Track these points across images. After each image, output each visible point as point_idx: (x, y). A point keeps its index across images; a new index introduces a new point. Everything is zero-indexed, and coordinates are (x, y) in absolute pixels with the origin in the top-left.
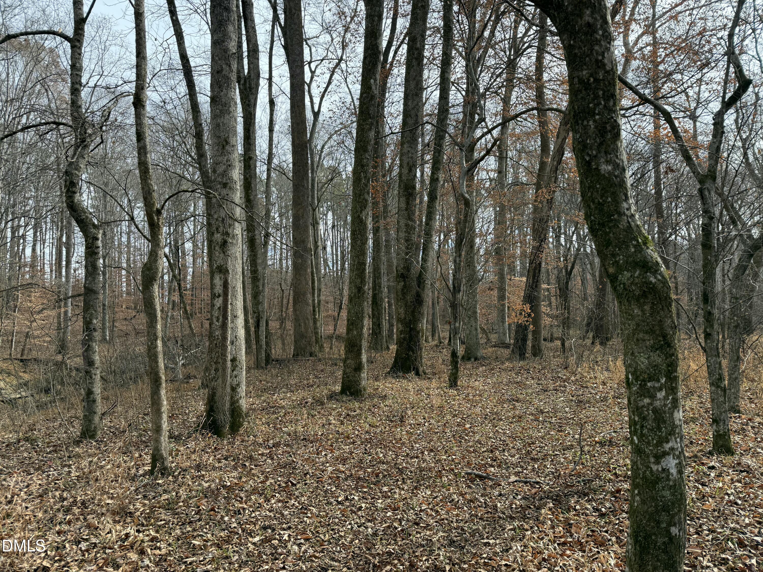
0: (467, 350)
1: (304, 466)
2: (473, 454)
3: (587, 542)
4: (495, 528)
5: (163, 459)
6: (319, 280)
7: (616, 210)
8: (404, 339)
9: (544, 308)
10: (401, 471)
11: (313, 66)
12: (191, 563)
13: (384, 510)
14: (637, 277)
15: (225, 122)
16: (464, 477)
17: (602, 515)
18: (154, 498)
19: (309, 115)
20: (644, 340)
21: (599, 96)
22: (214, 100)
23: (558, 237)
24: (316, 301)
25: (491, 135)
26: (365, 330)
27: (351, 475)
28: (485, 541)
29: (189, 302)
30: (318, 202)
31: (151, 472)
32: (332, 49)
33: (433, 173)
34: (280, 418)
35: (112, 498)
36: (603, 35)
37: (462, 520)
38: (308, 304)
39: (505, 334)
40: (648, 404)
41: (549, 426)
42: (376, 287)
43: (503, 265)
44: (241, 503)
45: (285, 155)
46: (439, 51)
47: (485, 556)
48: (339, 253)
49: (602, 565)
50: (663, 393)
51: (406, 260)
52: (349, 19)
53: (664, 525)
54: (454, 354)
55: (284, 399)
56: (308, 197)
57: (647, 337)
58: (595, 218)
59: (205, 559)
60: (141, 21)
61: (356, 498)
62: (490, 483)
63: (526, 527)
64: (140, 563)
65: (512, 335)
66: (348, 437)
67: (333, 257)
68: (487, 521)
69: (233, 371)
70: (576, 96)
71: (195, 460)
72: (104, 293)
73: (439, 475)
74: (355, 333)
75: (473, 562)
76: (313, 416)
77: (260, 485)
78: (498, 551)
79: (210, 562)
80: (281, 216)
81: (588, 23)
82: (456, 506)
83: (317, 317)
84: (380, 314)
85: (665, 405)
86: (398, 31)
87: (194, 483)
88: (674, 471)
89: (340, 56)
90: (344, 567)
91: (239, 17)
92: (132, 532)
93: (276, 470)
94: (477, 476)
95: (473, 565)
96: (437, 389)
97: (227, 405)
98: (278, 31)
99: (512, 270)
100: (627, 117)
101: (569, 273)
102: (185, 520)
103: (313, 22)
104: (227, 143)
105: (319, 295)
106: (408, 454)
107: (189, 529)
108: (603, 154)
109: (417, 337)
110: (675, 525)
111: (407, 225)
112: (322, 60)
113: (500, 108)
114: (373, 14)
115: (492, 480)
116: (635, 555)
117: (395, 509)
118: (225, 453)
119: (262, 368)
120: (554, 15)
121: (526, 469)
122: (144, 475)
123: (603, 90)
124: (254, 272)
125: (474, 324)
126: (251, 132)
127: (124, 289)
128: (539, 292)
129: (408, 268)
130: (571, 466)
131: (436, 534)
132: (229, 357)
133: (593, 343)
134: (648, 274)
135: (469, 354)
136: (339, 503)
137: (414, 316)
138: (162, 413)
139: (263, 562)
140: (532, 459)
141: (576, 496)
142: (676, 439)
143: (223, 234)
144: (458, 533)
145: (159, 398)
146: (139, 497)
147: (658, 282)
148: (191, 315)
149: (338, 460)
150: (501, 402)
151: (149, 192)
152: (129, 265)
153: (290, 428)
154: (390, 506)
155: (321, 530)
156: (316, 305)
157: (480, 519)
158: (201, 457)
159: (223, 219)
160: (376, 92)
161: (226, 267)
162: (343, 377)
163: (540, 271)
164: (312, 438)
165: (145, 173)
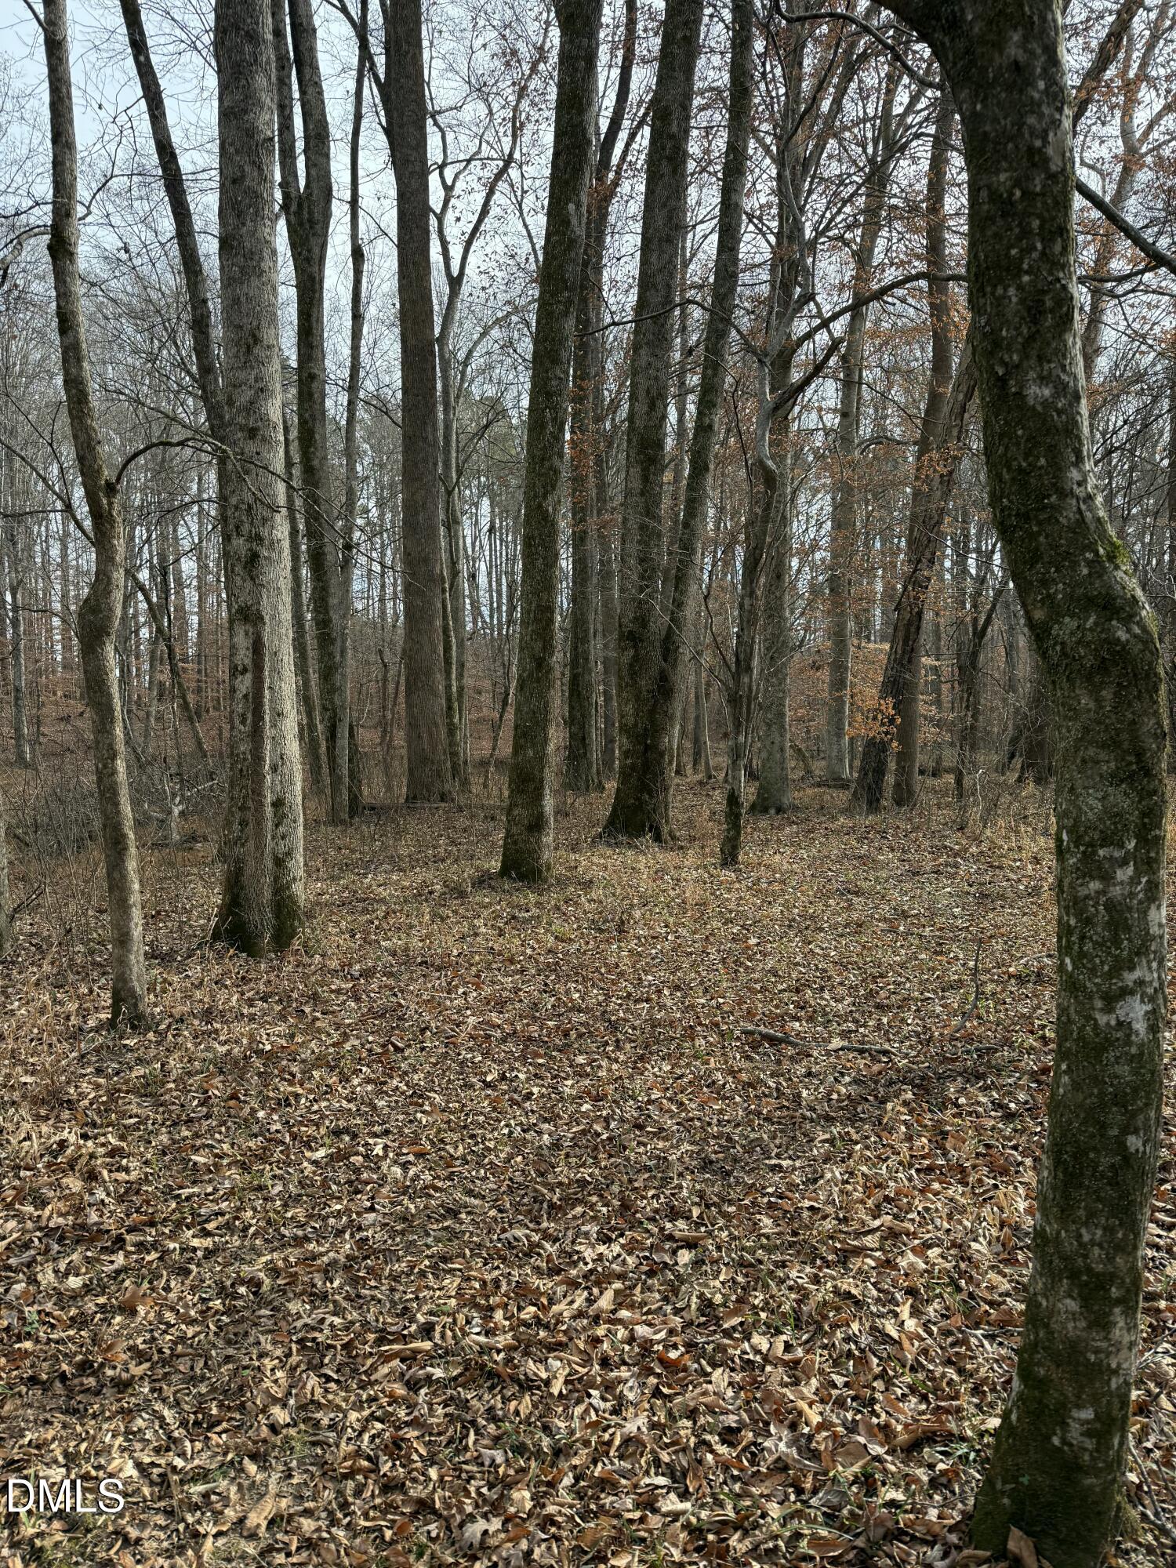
0: (763, 792)
1: (420, 1015)
2: (759, 996)
3: (974, 1167)
4: (794, 1138)
5: (135, 999)
6: (461, 645)
7: (1054, 485)
8: (633, 767)
9: (924, 706)
10: (614, 1027)
11: (449, 174)
12: (188, 1199)
13: (578, 1099)
14: (1091, 629)
15: (251, 293)
16: (738, 1039)
17: (1009, 1116)
18: (117, 1074)
19: (439, 283)
20: (1098, 762)
21: (1031, 231)
22: (226, 244)
24: (454, 689)
25: (829, 332)
26: (551, 748)
27: (515, 1032)
28: (773, 1162)
29: (193, 685)
30: (460, 473)
31: (111, 1024)
32: (489, 136)
33: (700, 413)
34: (376, 922)
35: (32, 1074)
36: (1046, 91)
37: (728, 1121)
38: (436, 695)
39: (841, 760)
40: (1097, 892)
41: (917, 942)
42: (578, 660)
43: (843, 614)
44: (291, 1083)
45: (389, 372)
46: (720, 143)
47: (770, 1190)
48: (504, 588)
49: (1001, 1209)
50: (1130, 870)
51: (640, 602)
52: (526, 68)
53: (1115, 1132)
54: (733, 800)
55: (385, 884)
56: (435, 464)
57: (1103, 756)
58: (1011, 501)
59: (216, 1190)
60: (60, 59)
61: (522, 1076)
62: (791, 1051)
63: (855, 1137)
64: (86, 1197)
65: (857, 763)
66: (512, 961)
67: (491, 596)
68: (779, 1123)
69: (277, 826)
70: (983, 230)
71: (201, 1001)
72: (17, 665)
73: (690, 1034)
74: (530, 753)
75: (746, 1202)
76: (443, 919)
77: (331, 1050)
78: (798, 1181)
79: (227, 1197)
80: (380, 505)
81: (1016, 63)
82: (719, 1093)
83: (456, 720)
84: (585, 716)
85: (1132, 895)
86: (633, 97)
87: (197, 1045)
88: (1140, 1026)
89: (507, 151)
90: (490, 1208)
91: (282, 59)
92: (72, 1138)
93: (364, 1022)
94: (766, 1037)
95: (746, 1207)
96: (697, 869)
97: (267, 894)
98: (371, 93)
99: (864, 627)
101: (980, 634)
102: (179, 1116)
103: (450, 75)
104: (257, 340)
105: (460, 676)
106: (629, 995)
107: (186, 1133)
108: (1033, 362)
109: (659, 764)
110: (1136, 1132)
111: (643, 527)
112: (469, 161)
114: (574, 53)
115: (794, 1045)
116: (1054, 1188)
117: (598, 1098)
118: (262, 987)
119: (342, 822)
120: (943, 44)
121: (865, 1026)
122: (97, 1030)
123: (1040, 216)
124: (323, 624)
125: (778, 739)
126: (314, 319)
128: (915, 674)
129: (642, 621)
130: (956, 1021)
131: (677, 1147)
132: (269, 798)
133: (1020, 780)
134: (1114, 623)
135: (765, 799)
136: (487, 1085)
137: (653, 722)
138: (130, 907)
139: (332, 1196)
140: (879, 1006)
141: (959, 1079)
142: (1149, 962)
143: (250, 539)
144: (721, 1146)
145: (124, 877)
146: (89, 1070)
147: (1133, 641)
148: (198, 714)
149: (488, 1003)
150: (823, 895)
151: (89, 445)
152: (66, 607)
153: (397, 942)
154: (589, 1093)
155: (449, 1136)
156: (455, 695)
157: (765, 1119)
158: (213, 997)
159: (250, 507)
160: (580, 231)
161: (258, 610)
162: (505, 844)
163: (918, 628)
164: (438, 962)
165: (80, 402)
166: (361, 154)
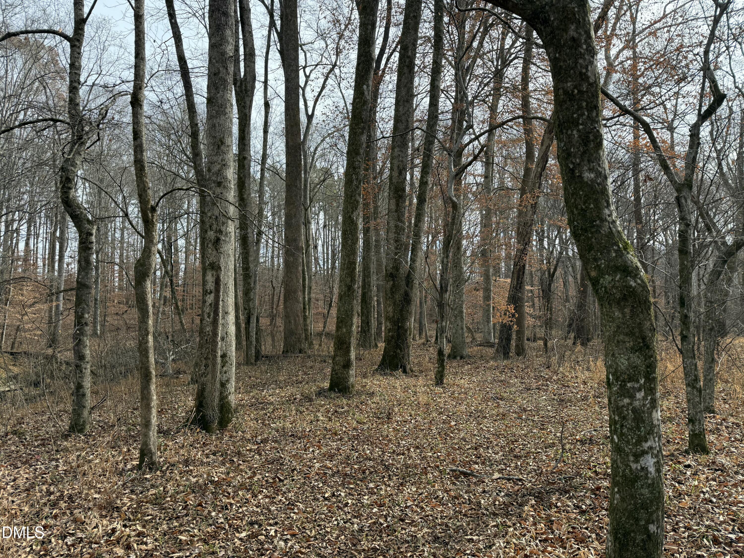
0: (454, 348)
1: (291, 462)
2: (458, 452)
3: (568, 539)
4: (478, 525)
5: (151, 454)
6: (310, 278)
7: (598, 216)
8: (392, 337)
9: (527, 310)
10: (387, 468)
11: (308, 70)
13: (370, 506)
14: (618, 281)
15: (221, 122)
16: (449, 474)
17: (583, 512)
18: (141, 493)
19: (303, 118)
20: (624, 342)
21: (582, 107)
22: (210, 101)
23: (541, 241)
24: (307, 299)
25: (479, 141)
26: (354, 328)
27: (338, 471)
28: (469, 537)
29: (181, 297)
30: (311, 201)
31: (139, 467)
32: (326, 55)
33: (422, 177)
34: (268, 415)
35: (99, 493)
36: (587, 49)
37: (446, 517)
38: (298, 302)
39: (490, 334)
40: (628, 404)
41: (531, 424)
42: (366, 286)
43: (488, 267)
44: (228, 498)
45: (278, 155)
46: (429, 59)
47: (468, 552)
48: (330, 252)
50: (642, 394)
51: (395, 259)
52: (343, 27)
53: (643, 523)
54: (440, 353)
55: (272, 395)
56: (300, 197)
57: (627, 339)
58: (578, 223)
59: (191, 554)
60: (141, 23)
61: (343, 494)
62: (474, 480)
63: (509, 523)
65: (497, 335)
66: (336, 434)
67: (324, 256)
68: (471, 517)
69: (223, 367)
70: (561, 106)
71: (183, 455)
72: (97, 288)
73: (425, 472)
74: (344, 330)
76: (301, 413)
77: (248, 481)
78: (482, 547)
80: (273, 215)
81: (573, 38)
82: (441, 502)
83: (307, 314)
84: (369, 312)
85: (644, 405)
86: (390, 39)
87: (182, 478)
88: (652, 469)
89: (334, 62)
91: (237, 22)
92: (119, 527)
93: (263, 466)
94: (462, 473)
96: (424, 387)
97: (217, 401)
98: (274, 36)
99: (497, 271)
100: (608, 127)
101: (552, 276)
102: (172, 515)
103: (309, 29)
104: (222, 143)
105: (309, 293)
106: (394, 451)
107: (176, 524)
108: (586, 162)
109: (405, 335)
110: (653, 522)
111: (396, 226)
112: (317, 65)
113: (487, 116)
114: (366, 22)
115: (476, 477)
116: (615, 552)
117: (381, 506)
118: (213, 449)
119: (252, 364)
120: (541, 29)
121: (509, 466)
122: (131, 470)
123: (586, 101)
124: (246, 269)
125: (460, 324)
126: (246, 133)
127: (117, 284)
128: (523, 294)
129: (397, 268)
130: (553, 464)
131: (421, 530)
132: (219, 353)
133: (574, 343)
134: (629, 278)
135: (455, 352)
136: (326, 499)
137: (402, 315)
138: (151, 408)
140: (515, 456)
141: (557, 493)
142: (654, 438)
143: (216, 232)
144: (443, 529)
145: (149, 393)
146: (127, 491)
147: (638, 286)
148: (182, 311)
149: (325, 456)
150: (485, 400)
151: (144, 190)
152: (122, 261)
153: (279, 424)
154: (376, 503)
155: (307, 525)
156: (307, 302)
157: (464, 515)
158: (189, 452)
159: (217, 217)
160: (369, 97)
161: (219, 264)
162: (332, 375)
163: (524, 273)
164: (300, 435)
165: (141, 170)
166: (269, 62)
